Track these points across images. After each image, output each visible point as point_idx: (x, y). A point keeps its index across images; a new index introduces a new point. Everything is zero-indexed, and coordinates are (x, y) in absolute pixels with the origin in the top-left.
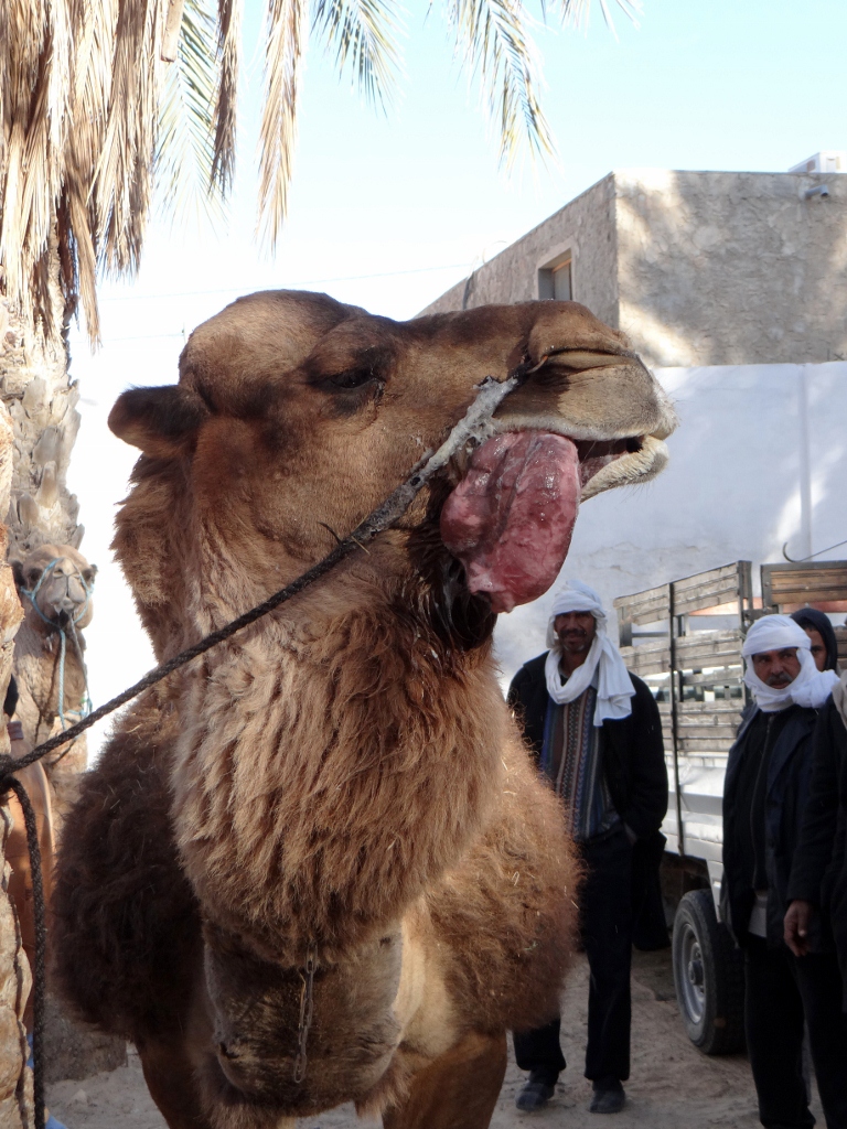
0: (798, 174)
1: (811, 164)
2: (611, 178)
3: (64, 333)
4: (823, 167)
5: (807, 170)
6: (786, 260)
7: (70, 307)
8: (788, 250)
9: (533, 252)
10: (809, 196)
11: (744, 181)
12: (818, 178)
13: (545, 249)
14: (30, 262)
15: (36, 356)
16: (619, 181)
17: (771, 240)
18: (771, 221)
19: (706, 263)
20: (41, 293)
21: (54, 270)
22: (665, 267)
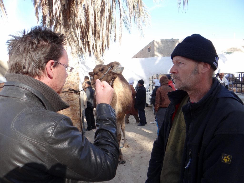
0: (171, 39)
1: (172, 38)
2: (154, 40)
3: (103, 55)
4: (174, 39)
5: (172, 39)
6: (170, 47)
7: (103, 53)
8: (170, 46)
9: (148, 47)
10: (172, 41)
11: (166, 40)
12: (173, 40)
13: (149, 46)
14: (100, 50)
15: (100, 57)
16: (155, 40)
17: (168, 45)
18: (168, 44)
19: (163, 48)
20: (100, 52)
21: (102, 50)
22: (159, 48)
